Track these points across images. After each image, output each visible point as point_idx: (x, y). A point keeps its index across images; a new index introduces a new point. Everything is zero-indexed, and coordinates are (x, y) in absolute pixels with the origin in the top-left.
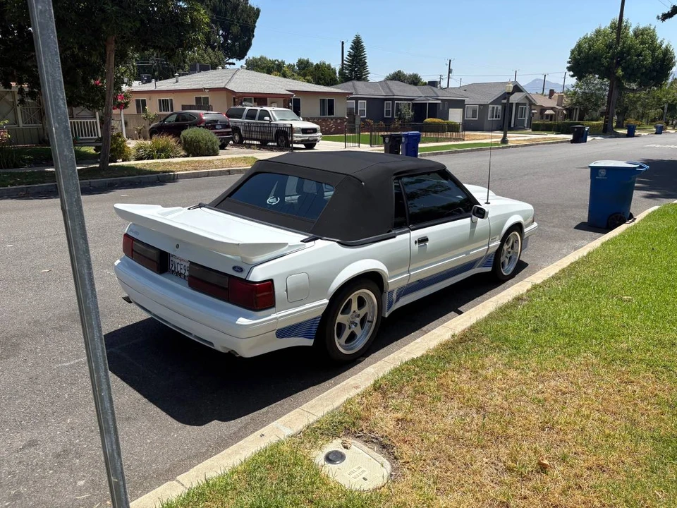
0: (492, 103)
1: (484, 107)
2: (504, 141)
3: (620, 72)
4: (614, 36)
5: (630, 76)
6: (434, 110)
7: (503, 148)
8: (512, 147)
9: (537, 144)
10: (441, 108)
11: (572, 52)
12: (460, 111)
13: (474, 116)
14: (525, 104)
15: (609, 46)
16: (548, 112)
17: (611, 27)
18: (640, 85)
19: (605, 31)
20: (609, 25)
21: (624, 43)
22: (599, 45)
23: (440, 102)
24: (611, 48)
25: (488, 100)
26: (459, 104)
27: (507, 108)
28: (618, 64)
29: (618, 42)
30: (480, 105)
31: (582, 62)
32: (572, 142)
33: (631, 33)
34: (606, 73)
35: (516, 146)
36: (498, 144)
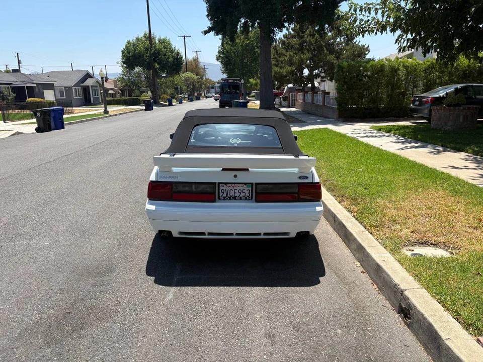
0: (74, 86)
1: (68, 89)
2: (106, 112)
3: (157, 66)
4: (148, 42)
5: (162, 68)
6: (31, 91)
7: (107, 117)
8: (112, 115)
9: (127, 113)
10: (37, 89)
11: (123, 52)
12: (51, 92)
13: (62, 95)
14: (97, 87)
15: (147, 49)
16: (110, 92)
17: (145, 37)
18: (167, 74)
19: (141, 39)
20: (143, 35)
21: (155, 48)
22: (140, 48)
23: (35, 85)
24: (148, 50)
25: (71, 83)
26: (50, 86)
27: (86, 90)
28: (155, 61)
29: (151, 47)
30: (65, 87)
31: (131, 57)
32: (146, 110)
33: (157, 41)
34: (148, 66)
35: (115, 115)
36: (101, 114)
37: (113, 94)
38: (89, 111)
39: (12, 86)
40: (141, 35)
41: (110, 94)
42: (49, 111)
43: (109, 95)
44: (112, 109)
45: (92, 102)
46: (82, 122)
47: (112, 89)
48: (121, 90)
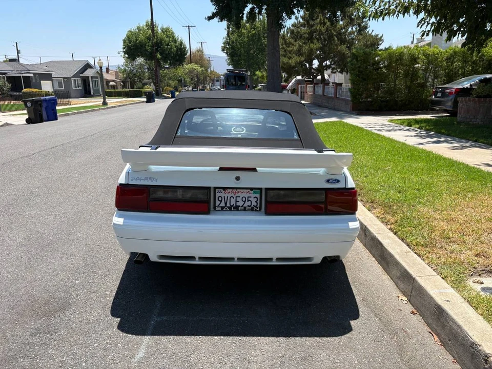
0: (73, 76)
1: (67, 80)
2: (105, 103)
3: (159, 56)
4: (150, 31)
5: (165, 58)
6: (28, 82)
7: (105, 108)
8: (113, 107)
9: (127, 105)
10: (34, 81)
11: (124, 41)
12: (49, 82)
13: (60, 86)
14: (97, 78)
15: (149, 38)
16: (111, 83)
17: (146, 26)
18: (170, 64)
19: (143, 28)
20: (145, 24)
21: (157, 36)
22: (142, 37)
23: (32, 75)
24: (150, 40)
25: (70, 74)
26: (48, 77)
27: (85, 81)
28: (157, 50)
29: (154, 35)
30: (64, 78)
31: (133, 48)
32: (147, 102)
33: (160, 31)
34: (150, 57)
35: (115, 107)
36: (99, 106)
37: (114, 86)
38: (88, 102)
39: (7, 75)
40: (143, 24)
41: (111, 86)
42: (41, 101)
43: (110, 88)
44: (111, 101)
45: (92, 94)
46: (78, 113)
47: (113, 81)
48: (123, 82)
